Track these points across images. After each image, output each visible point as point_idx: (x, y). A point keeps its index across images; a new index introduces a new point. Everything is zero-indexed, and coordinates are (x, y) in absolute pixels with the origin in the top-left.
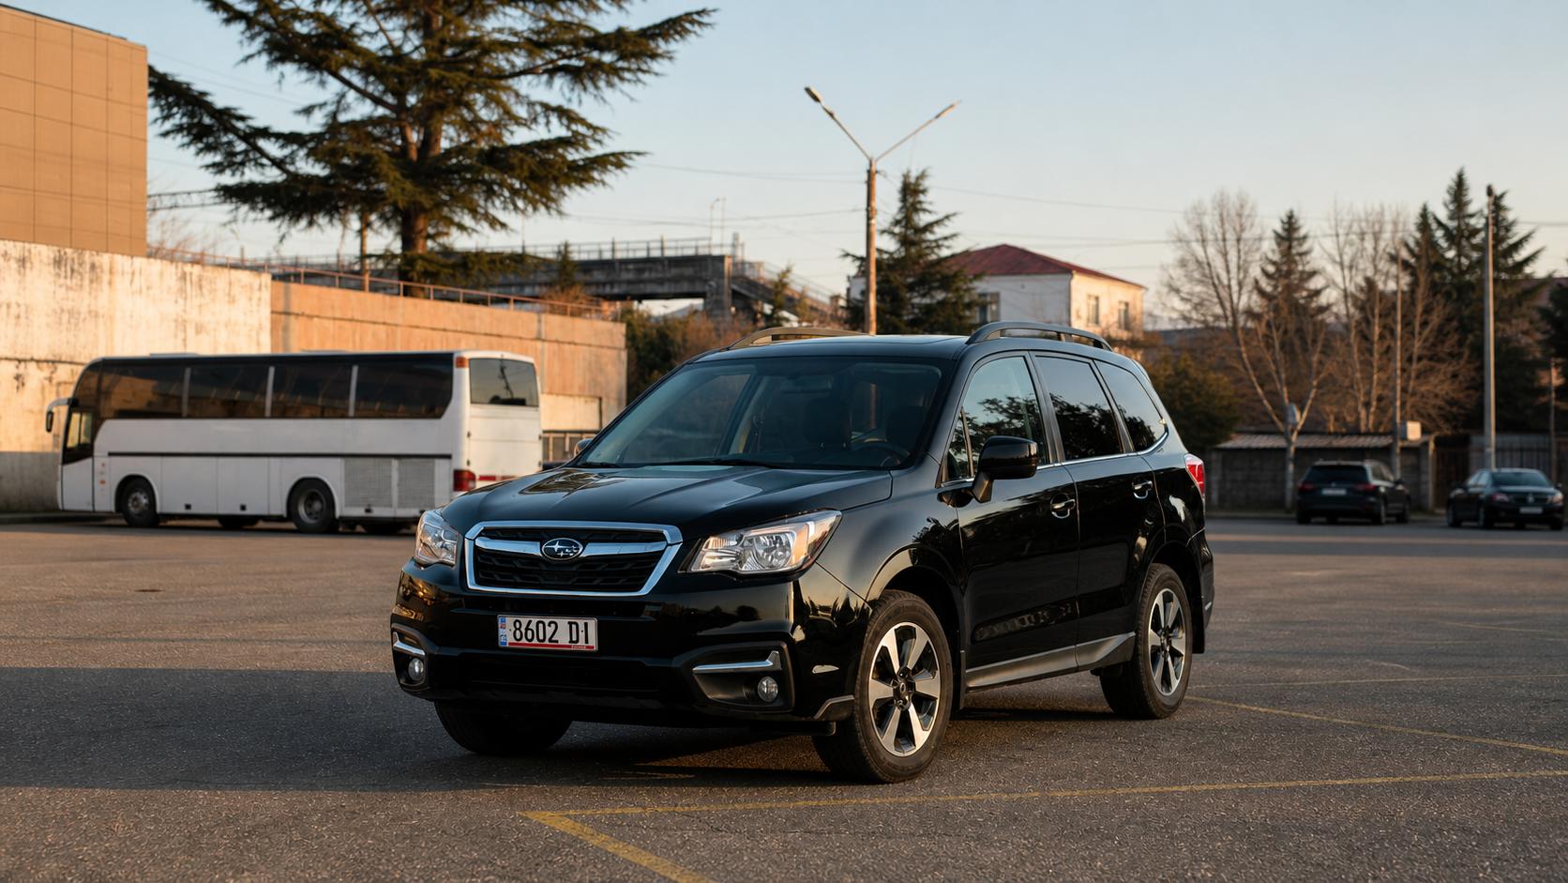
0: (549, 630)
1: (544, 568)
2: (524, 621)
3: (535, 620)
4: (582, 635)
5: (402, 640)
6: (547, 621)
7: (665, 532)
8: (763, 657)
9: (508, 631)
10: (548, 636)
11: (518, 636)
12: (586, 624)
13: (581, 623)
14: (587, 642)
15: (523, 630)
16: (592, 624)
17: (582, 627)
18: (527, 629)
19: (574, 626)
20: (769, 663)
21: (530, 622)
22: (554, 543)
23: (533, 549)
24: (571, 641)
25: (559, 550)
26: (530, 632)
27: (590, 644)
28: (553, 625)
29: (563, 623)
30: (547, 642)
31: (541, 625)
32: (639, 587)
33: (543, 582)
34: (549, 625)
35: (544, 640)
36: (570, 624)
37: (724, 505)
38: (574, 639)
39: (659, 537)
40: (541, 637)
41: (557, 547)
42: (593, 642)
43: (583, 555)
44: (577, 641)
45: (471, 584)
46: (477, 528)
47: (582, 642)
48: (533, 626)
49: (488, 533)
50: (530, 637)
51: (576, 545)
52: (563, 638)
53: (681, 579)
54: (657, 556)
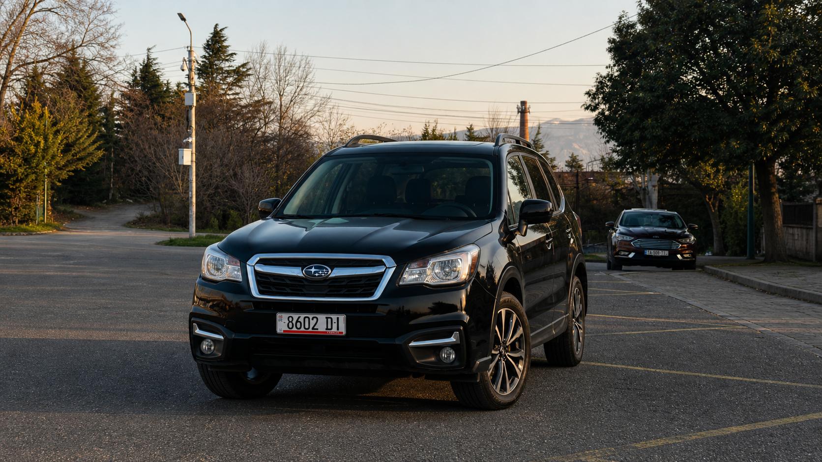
0: (313, 323)
1: (306, 283)
2: (295, 316)
3: (303, 316)
4: (335, 326)
6: (311, 316)
9: (283, 323)
10: (311, 326)
11: (290, 326)
12: (338, 318)
14: (338, 329)
15: (294, 322)
16: (342, 318)
17: (335, 320)
18: (297, 321)
19: (329, 320)
20: (452, 339)
21: (299, 317)
22: (311, 268)
24: (327, 329)
25: (315, 272)
26: (298, 325)
28: (315, 319)
29: (322, 318)
30: (310, 330)
31: (307, 319)
33: (306, 292)
34: (313, 319)
35: (309, 328)
36: (327, 318)
38: (329, 327)
40: (307, 327)
41: (313, 270)
42: (343, 329)
43: (332, 275)
44: (331, 329)
47: (334, 329)
48: (301, 320)
50: (299, 326)
51: (326, 269)
52: (321, 327)
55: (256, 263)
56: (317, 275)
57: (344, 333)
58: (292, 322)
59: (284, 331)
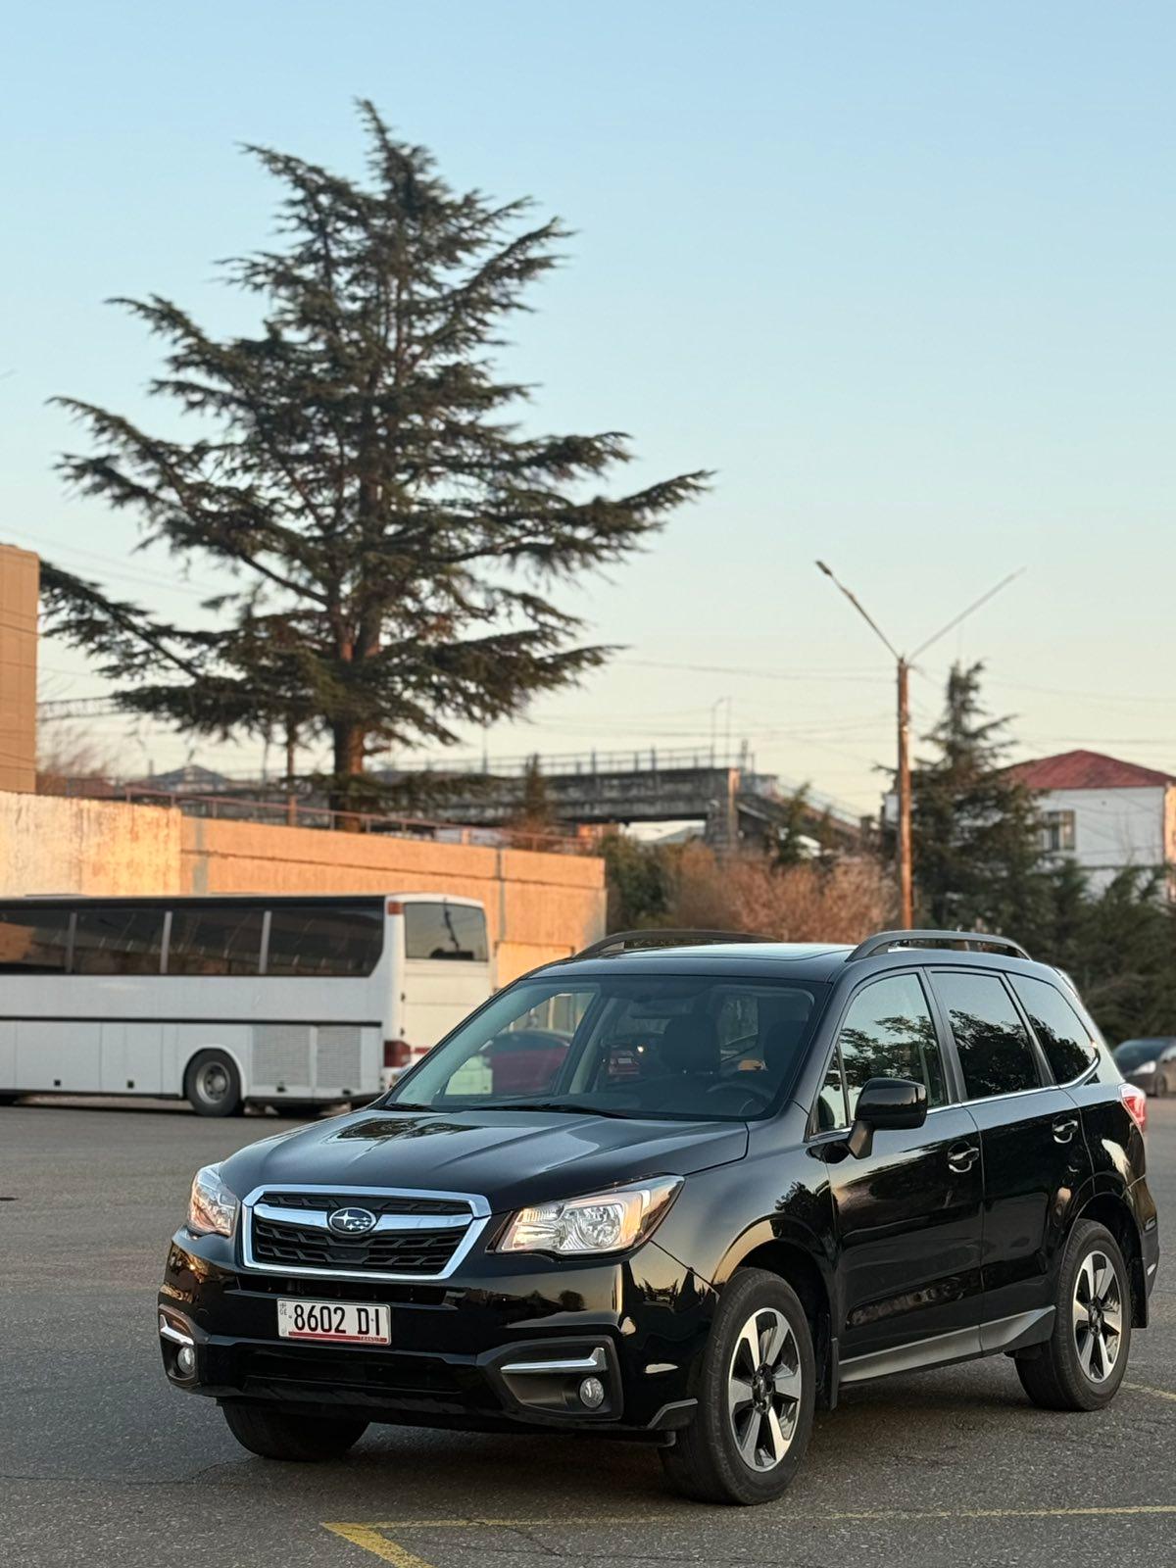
0: (336, 1319)
1: (332, 1243)
2: (307, 1306)
3: (319, 1306)
5: (170, 1325)
6: (332, 1307)
7: (471, 1203)
8: (586, 1356)
9: (288, 1318)
10: (334, 1327)
11: (300, 1324)
12: (377, 1311)
13: (371, 1310)
14: (378, 1333)
15: (305, 1316)
17: (372, 1315)
18: (310, 1315)
19: (363, 1314)
20: (591, 1362)
21: (313, 1307)
22: (343, 1214)
23: (318, 1219)
24: (360, 1332)
25: (349, 1222)
26: (313, 1320)
27: (381, 1336)
28: (339, 1312)
29: (351, 1309)
30: (333, 1332)
31: (325, 1312)
32: (438, 1269)
33: (330, 1260)
36: (359, 1311)
37: (542, 1170)
38: (364, 1329)
39: (463, 1208)
40: (326, 1327)
41: (346, 1218)
42: (385, 1332)
43: (376, 1228)
44: (367, 1332)
45: (249, 1262)
46: (258, 1192)
47: (372, 1333)
48: (316, 1311)
49: (270, 1199)
51: (369, 1217)
52: (351, 1328)
53: (488, 1258)
54: (461, 1232)
55: (258, 1202)
56: (351, 1227)
57: (388, 1342)
58: (301, 1316)
59: (290, 1333)
